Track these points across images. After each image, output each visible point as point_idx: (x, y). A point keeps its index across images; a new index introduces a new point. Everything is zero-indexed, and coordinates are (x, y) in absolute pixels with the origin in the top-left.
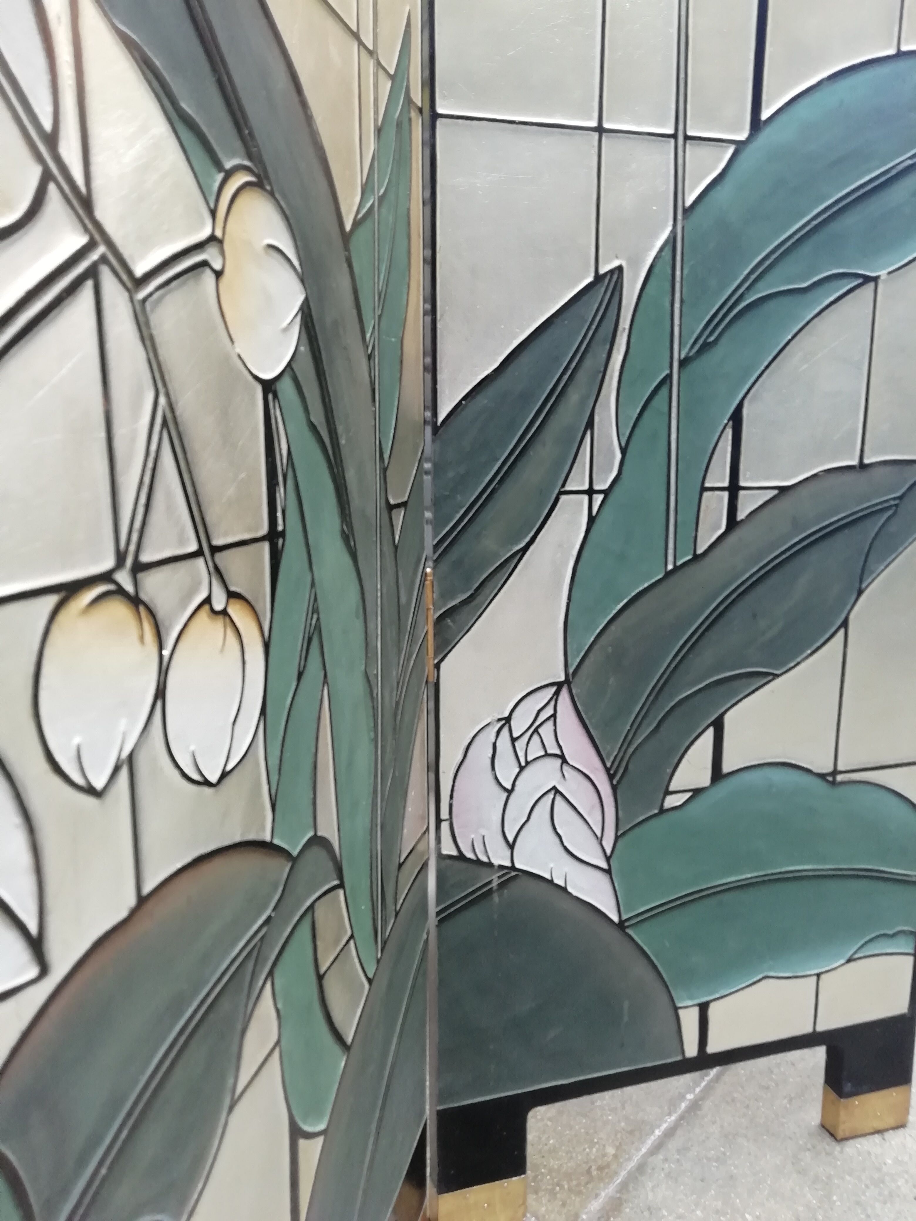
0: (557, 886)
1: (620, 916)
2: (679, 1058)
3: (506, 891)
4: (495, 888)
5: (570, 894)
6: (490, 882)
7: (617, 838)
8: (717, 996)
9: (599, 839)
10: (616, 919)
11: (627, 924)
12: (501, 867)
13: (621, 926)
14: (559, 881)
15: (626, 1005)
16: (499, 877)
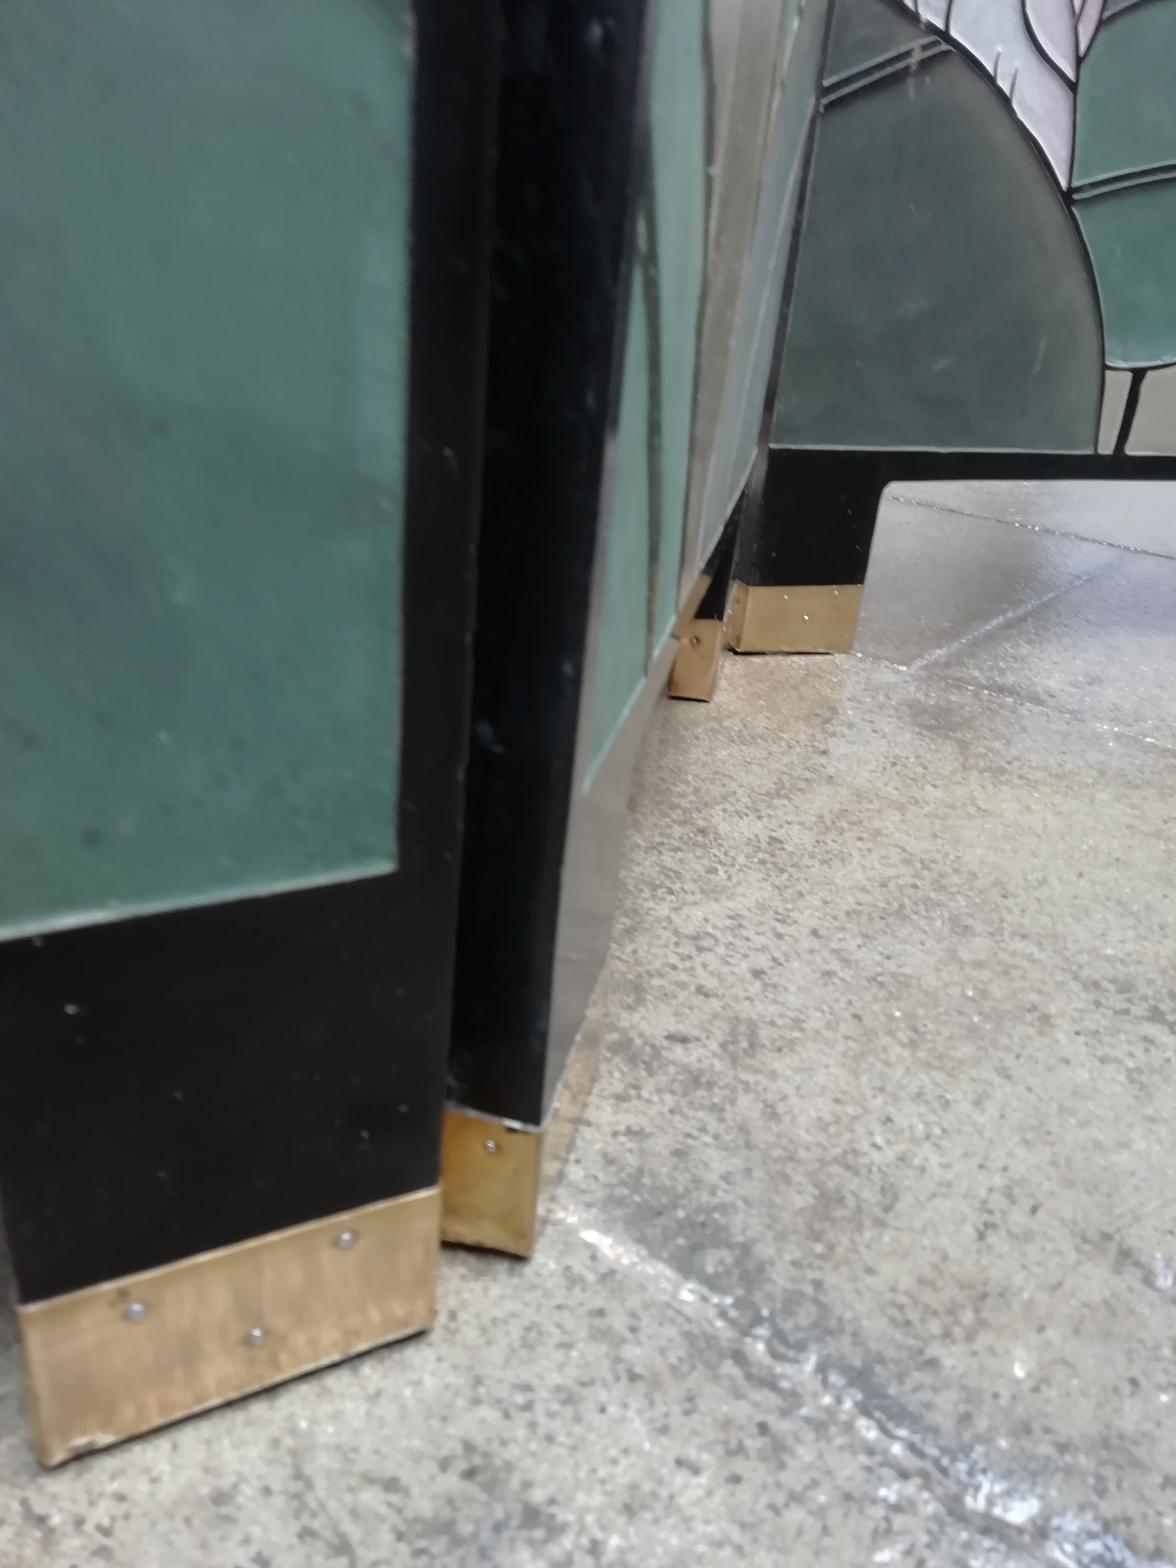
0: (1000, 91)
1: (1070, 181)
2: (1089, 452)
3: (927, 79)
4: (914, 68)
5: (1012, 112)
6: (908, 54)
7: (1102, 23)
8: (1159, 363)
9: (1077, 17)
10: (1064, 184)
11: (1076, 197)
12: (931, 28)
13: (1067, 198)
14: (1004, 84)
15: (1043, 343)
16: (924, 48)
